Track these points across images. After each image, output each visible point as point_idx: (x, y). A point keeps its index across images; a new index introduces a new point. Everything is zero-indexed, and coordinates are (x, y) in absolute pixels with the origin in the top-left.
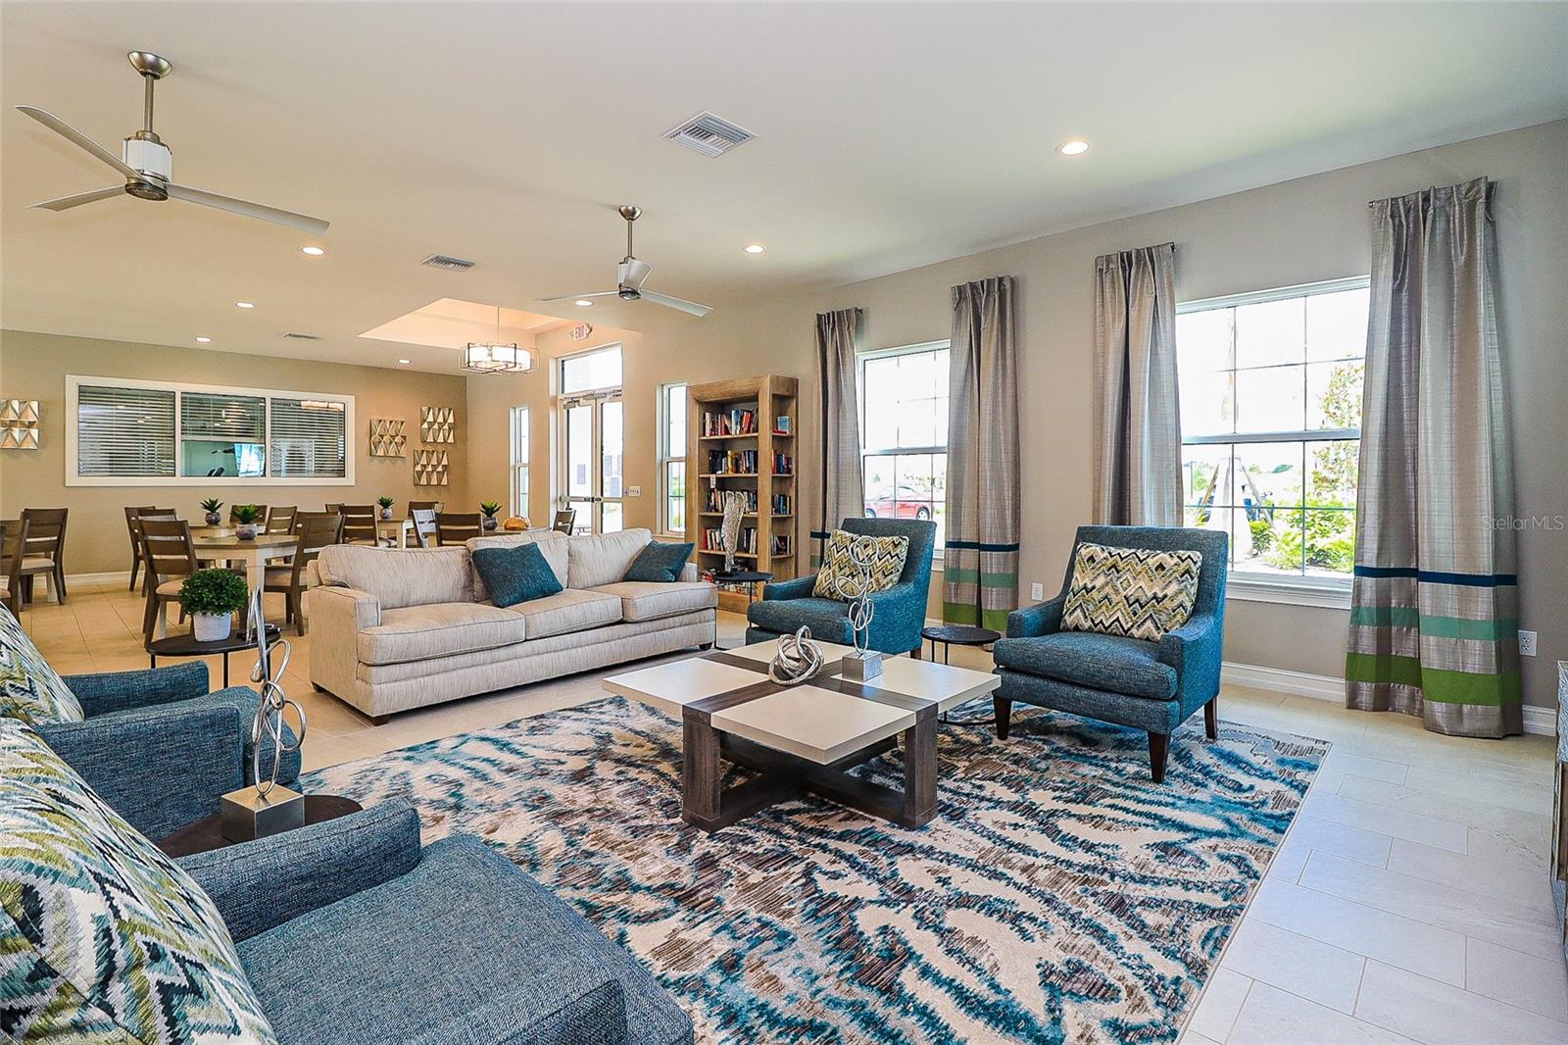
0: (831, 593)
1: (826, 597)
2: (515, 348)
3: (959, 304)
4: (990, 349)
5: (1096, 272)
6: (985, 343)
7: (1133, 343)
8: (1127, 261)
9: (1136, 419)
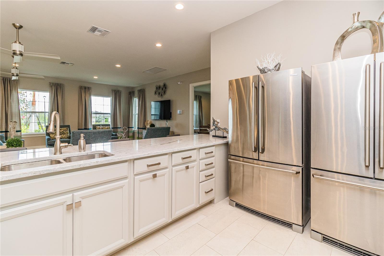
3: (52, 86)
4: (60, 96)
5: (79, 88)
6: (59, 94)
7: (86, 100)
8: (85, 88)
9: (87, 110)
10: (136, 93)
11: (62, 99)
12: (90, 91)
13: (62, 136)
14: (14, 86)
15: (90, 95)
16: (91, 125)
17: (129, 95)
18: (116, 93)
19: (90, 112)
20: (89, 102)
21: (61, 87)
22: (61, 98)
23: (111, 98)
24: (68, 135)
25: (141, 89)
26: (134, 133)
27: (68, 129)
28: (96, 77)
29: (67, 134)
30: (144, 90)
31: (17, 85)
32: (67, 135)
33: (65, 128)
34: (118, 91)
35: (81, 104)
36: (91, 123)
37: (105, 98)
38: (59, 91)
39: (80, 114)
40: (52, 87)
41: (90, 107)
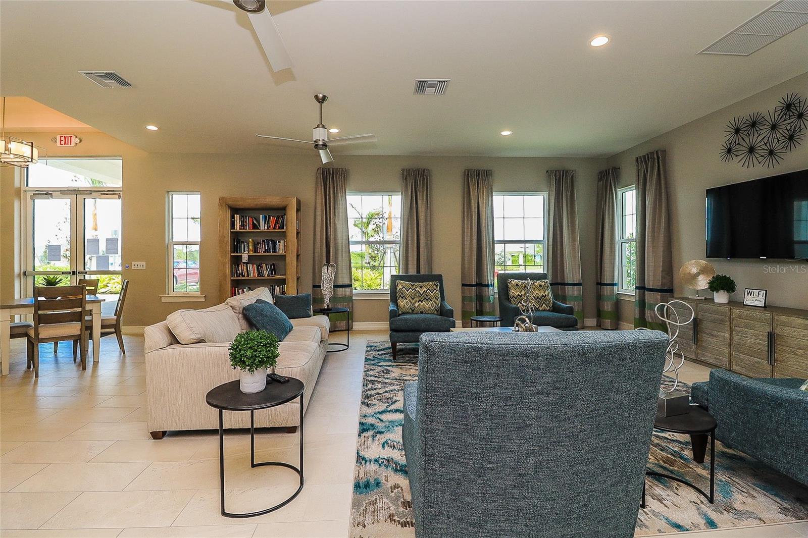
0: (413, 311)
1: (410, 313)
2: (32, 146)
3: (406, 177)
4: (423, 199)
5: (465, 175)
6: (420, 197)
7: (481, 205)
8: (478, 173)
9: (484, 234)
10: (629, 170)
11: (427, 207)
12: (490, 179)
13: (424, 304)
14: (340, 185)
15: (490, 195)
16: (492, 275)
17: (600, 180)
18: (560, 178)
19: (491, 239)
20: (489, 211)
21: (425, 177)
22: (424, 205)
23: (546, 195)
24: (438, 302)
25: (652, 153)
26: (618, 303)
27: (437, 286)
28: (506, 133)
29: (436, 300)
30: (664, 152)
31: (344, 181)
32: (436, 303)
33: (431, 283)
34: (567, 172)
35: (468, 215)
36: (494, 268)
37: (528, 198)
38: (419, 188)
39: (467, 246)
40: (406, 179)
41: (490, 224)
